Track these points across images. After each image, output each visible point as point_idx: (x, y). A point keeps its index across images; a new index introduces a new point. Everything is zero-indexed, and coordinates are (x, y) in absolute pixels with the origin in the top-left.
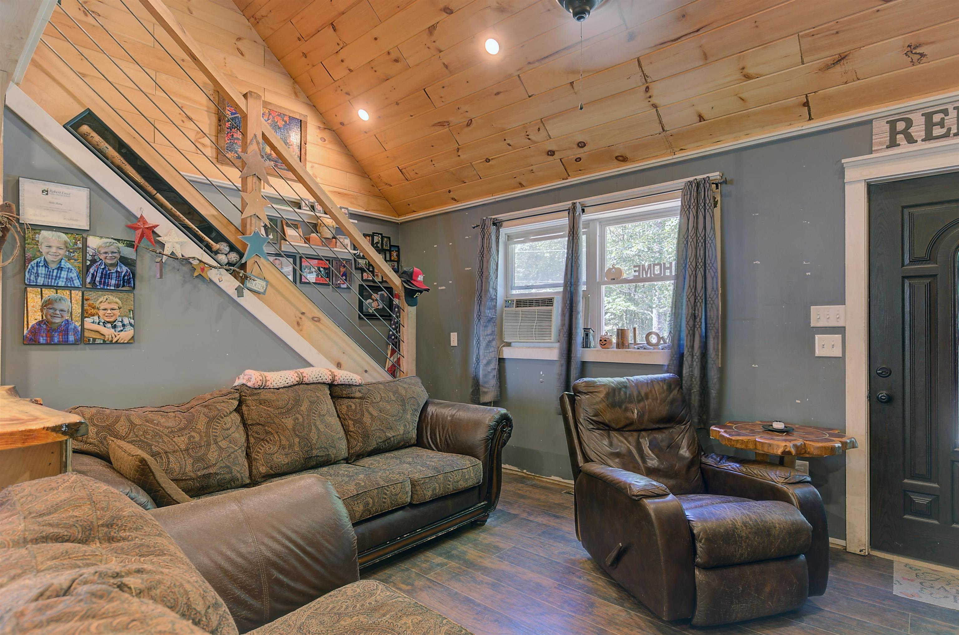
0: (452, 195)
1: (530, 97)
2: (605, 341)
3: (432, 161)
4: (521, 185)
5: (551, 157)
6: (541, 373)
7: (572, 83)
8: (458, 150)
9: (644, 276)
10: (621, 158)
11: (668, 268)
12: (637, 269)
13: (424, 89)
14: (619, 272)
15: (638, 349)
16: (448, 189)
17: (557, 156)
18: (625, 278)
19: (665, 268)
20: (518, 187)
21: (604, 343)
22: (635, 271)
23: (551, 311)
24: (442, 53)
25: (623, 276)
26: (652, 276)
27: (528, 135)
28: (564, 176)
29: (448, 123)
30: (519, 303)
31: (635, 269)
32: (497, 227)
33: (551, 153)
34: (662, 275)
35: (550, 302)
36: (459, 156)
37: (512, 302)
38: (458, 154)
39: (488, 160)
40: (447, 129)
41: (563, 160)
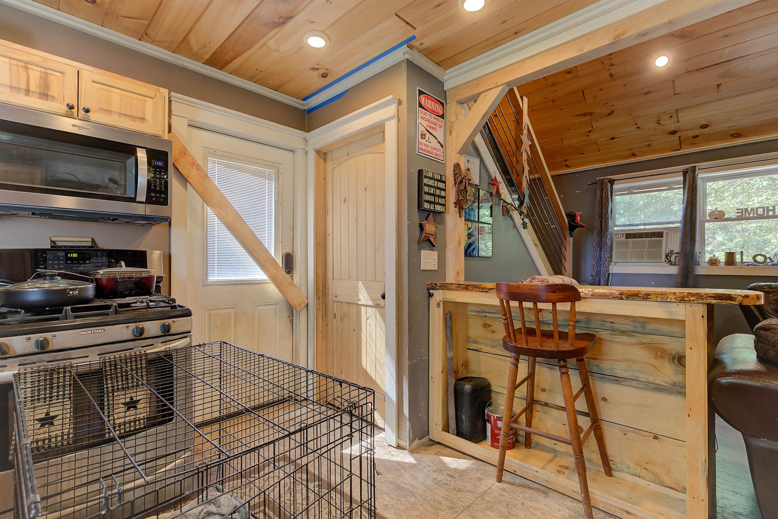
0: (567, 163)
1: (675, 94)
3: (562, 140)
4: (634, 155)
5: (672, 135)
6: (653, 283)
7: (719, 85)
8: (590, 132)
9: (748, 216)
10: (735, 135)
11: (771, 210)
12: (740, 211)
13: (583, 92)
14: (722, 213)
15: (748, 265)
16: (565, 159)
17: (678, 134)
19: (769, 210)
21: (713, 262)
22: (738, 213)
23: (661, 241)
24: (613, 67)
25: (726, 216)
26: (755, 215)
27: (659, 121)
28: (677, 149)
29: (591, 114)
30: (629, 236)
31: (737, 211)
32: (612, 184)
33: (674, 133)
34: (766, 215)
35: (659, 234)
36: (588, 136)
37: (622, 235)
38: (589, 134)
39: (613, 138)
40: (588, 118)
41: (681, 138)
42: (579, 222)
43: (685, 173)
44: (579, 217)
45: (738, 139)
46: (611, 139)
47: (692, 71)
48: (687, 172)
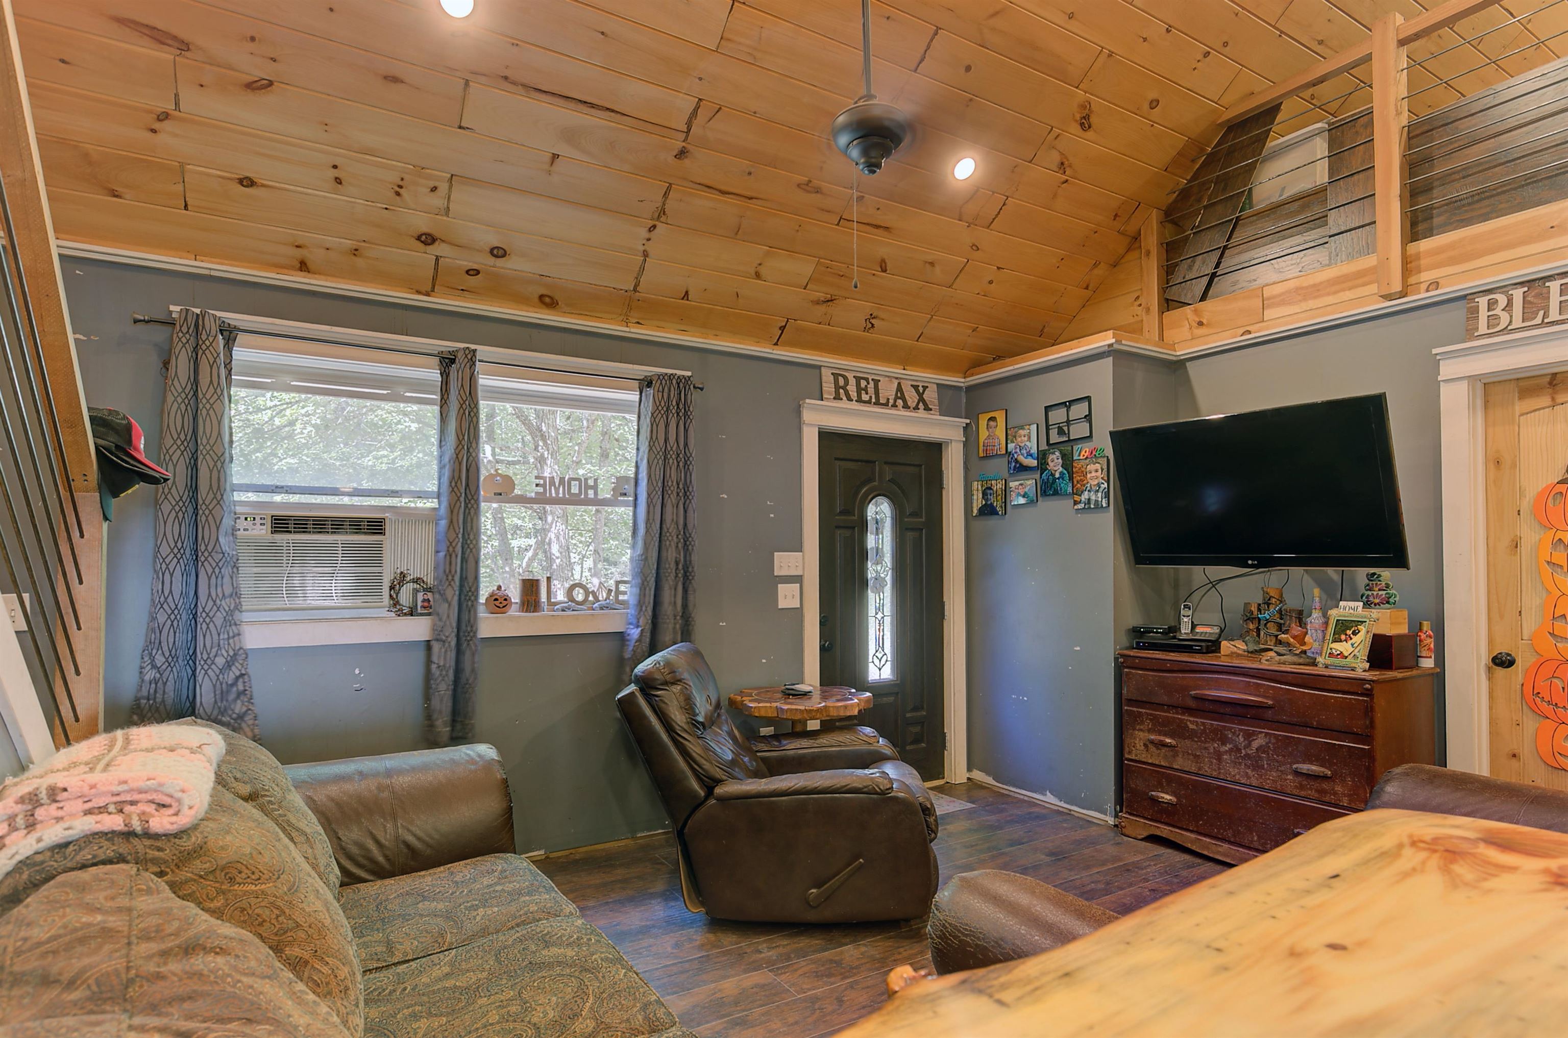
1: (460, 127)
2: (506, 600)
4: (303, 266)
5: (422, 245)
6: (357, 671)
7: (555, 157)
8: (164, 117)
9: (554, 495)
10: (547, 300)
11: (591, 487)
12: (542, 482)
14: (509, 482)
17: (438, 249)
18: (517, 495)
19: (588, 487)
20: (292, 268)
21: (499, 603)
22: (537, 485)
23: (380, 544)
25: (517, 492)
26: (567, 496)
27: (400, 187)
28: (423, 290)
29: (184, 46)
30: (281, 524)
31: (538, 481)
32: (229, 342)
33: (428, 239)
34: (583, 496)
35: (376, 526)
36: (154, 131)
37: (258, 521)
38: (157, 126)
39: (248, 182)
40: (165, 55)
41: (441, 261)
42: (142, 457)
43: (447, 362)
44: (143, 441)
45: (547, 311)
46: (241, 181)
47: (514, 83)
48: (453, 361)
